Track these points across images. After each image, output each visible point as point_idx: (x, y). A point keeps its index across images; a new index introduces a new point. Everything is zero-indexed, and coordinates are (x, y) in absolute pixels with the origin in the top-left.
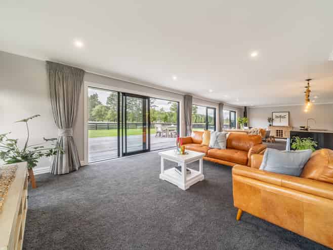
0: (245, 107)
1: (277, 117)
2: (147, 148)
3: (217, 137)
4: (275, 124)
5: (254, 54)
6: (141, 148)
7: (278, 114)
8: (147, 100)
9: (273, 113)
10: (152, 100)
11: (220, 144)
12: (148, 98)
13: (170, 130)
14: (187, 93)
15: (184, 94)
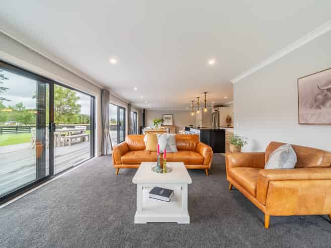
0: (144, 109)
1: (166, 118)
2: (47, 173)
3: (168, 140)
4: (165, 124)
5: (212, 62)
6: (34, 178)
7: (166, 116)
8: (48, 86)
9: (163, 115)
10: (57, 88)
11: (171, 147)
12: (52, 82)
13: (62, 135)
14: (105, 87)
15: (101, 87)
